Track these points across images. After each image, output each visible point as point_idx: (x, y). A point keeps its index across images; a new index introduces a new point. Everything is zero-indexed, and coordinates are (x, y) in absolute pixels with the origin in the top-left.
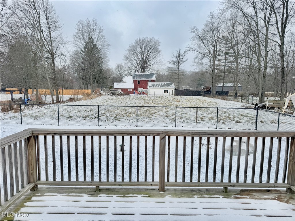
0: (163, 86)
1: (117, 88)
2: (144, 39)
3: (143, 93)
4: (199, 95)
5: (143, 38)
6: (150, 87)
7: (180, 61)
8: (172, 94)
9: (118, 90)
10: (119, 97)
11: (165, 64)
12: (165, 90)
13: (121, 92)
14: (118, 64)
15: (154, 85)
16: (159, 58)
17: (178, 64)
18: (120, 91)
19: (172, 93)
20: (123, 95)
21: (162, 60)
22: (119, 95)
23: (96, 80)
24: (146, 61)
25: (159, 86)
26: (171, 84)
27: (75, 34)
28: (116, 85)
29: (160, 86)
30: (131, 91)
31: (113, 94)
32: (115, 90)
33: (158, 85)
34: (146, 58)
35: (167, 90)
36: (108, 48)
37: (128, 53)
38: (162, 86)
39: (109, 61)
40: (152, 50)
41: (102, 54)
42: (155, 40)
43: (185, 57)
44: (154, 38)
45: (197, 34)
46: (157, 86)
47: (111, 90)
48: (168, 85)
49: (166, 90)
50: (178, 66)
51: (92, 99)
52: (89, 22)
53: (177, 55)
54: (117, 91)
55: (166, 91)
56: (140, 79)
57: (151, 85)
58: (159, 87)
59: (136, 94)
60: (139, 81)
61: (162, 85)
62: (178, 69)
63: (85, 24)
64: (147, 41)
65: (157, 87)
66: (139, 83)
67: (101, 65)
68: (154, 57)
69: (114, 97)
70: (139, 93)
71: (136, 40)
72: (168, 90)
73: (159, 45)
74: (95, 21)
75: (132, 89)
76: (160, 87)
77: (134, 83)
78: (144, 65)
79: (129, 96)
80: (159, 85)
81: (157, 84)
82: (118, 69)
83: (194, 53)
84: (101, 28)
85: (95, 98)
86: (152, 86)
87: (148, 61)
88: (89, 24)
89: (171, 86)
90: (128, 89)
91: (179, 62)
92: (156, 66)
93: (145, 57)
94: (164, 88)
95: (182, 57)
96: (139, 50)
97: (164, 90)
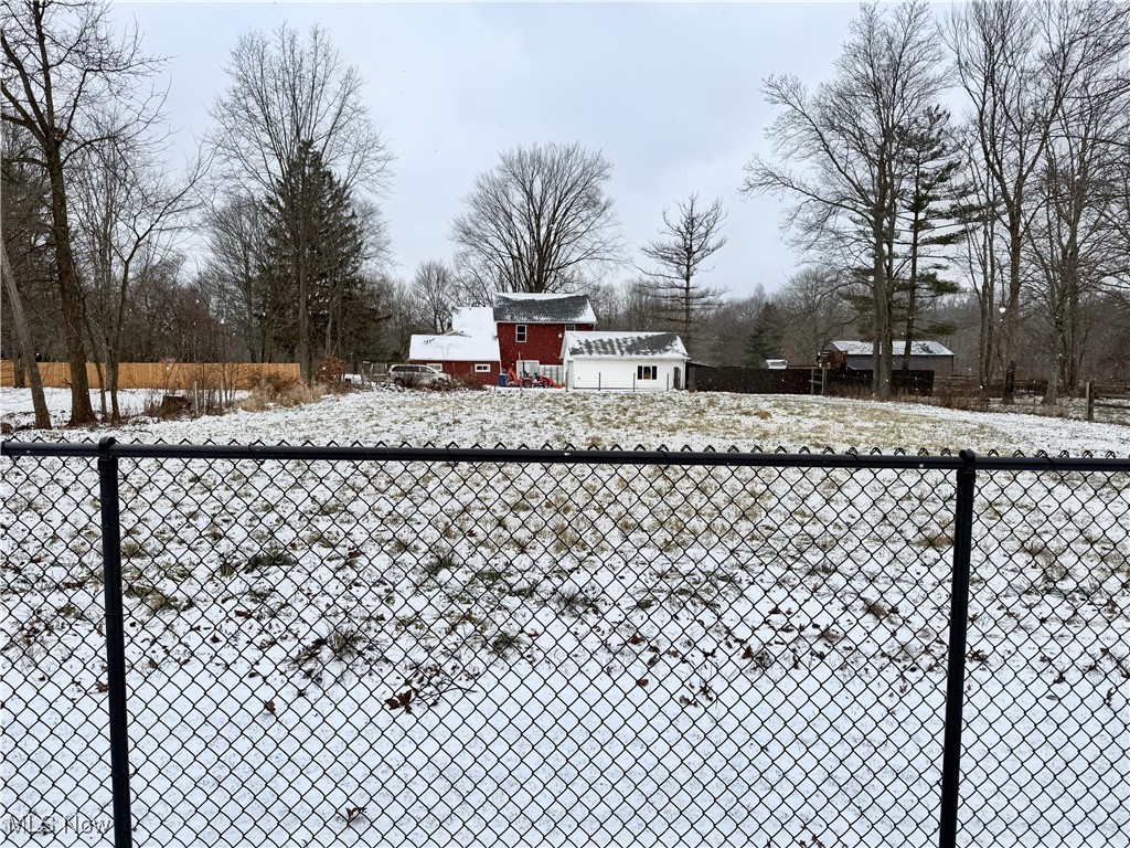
0: (634, 348)
1: (426, 358)
2: (540, 149)
3: (546, 383)
4: (803, 389)
5: (535, 145)
6: (574, 352)
7: (695, 249)
8: (677, 385)
9: (428, 366)
10: (436, 396)
11: (631, 260)
12: (644, 365)
13: (443, 376)
14: (426, 263)
15: (593, 345)
16: (605, 231)
17: (689, 259)
18: (439, 374)
19: (676, 381)
20: (455, 388)
21: (620, 241)
22: (436, 386)
23: (329, 326)
24: (549, 247)
25: (618, 352)
26: (668, 340)
27: (228, 99)
28: (420, 348)
29: (620, 347)
30: (488, 370)
31: (409, 384)
32: (417, 369)
33: (612, 346)
34: (549, 234)
35: (650, 365)
36: (382, 169)
37: (473, 211)
38: (630, 350)
39: (388, 243)
40: (576, 197)
41: (356, 213)
42: (588, 156)
43: (714, 229)
44: (582, 147)
45: (799, 108)
46: (605, 348)
47: (394, 370)
48: (658, 345)
49: (647, 369)
50: (688, 267)
51: (296, 403)
52: (292, 42)
53: (684, 221)
54: (424, 370)
55: (647, 373)
56: (525, 320)
57: (578, 347)
58: (614, 353)
59: (512, 386)
60: (521, 329)
61: (630, 343)
62: (688, 279)
63: (273, 51)
64: (553, 160)
65: (606, 353)
66: (521, 337)
67: (353, 259)
68: (584, 229)
69: (409, 396)
70: (526, 382)
71: (503, 158)
72: (655, 368)
73: (607, 177)
74: (319, 36)
75: (494, 364)
76: (622, 353)
77: (499, 336)
78: (538, 265)
79: (480, 393)
80: (615, 344)
81: (605, 340)
82: (428, 286)
83: (779, 196)
84: (350, 71)
85: (317, 399)
86: (585, 350)
87: (559, 247)
88: (292, 52)
89: (668, 347)
90: (473, 363)
91: (689, 250)
92: (595, 265)
93: (543, 231)
94: (641, 356)
95: (702, 230)
96: (518, 197)
97: (640, 368)
